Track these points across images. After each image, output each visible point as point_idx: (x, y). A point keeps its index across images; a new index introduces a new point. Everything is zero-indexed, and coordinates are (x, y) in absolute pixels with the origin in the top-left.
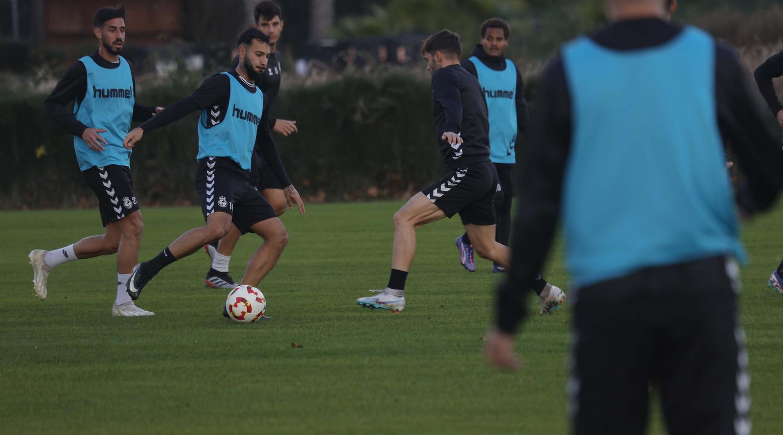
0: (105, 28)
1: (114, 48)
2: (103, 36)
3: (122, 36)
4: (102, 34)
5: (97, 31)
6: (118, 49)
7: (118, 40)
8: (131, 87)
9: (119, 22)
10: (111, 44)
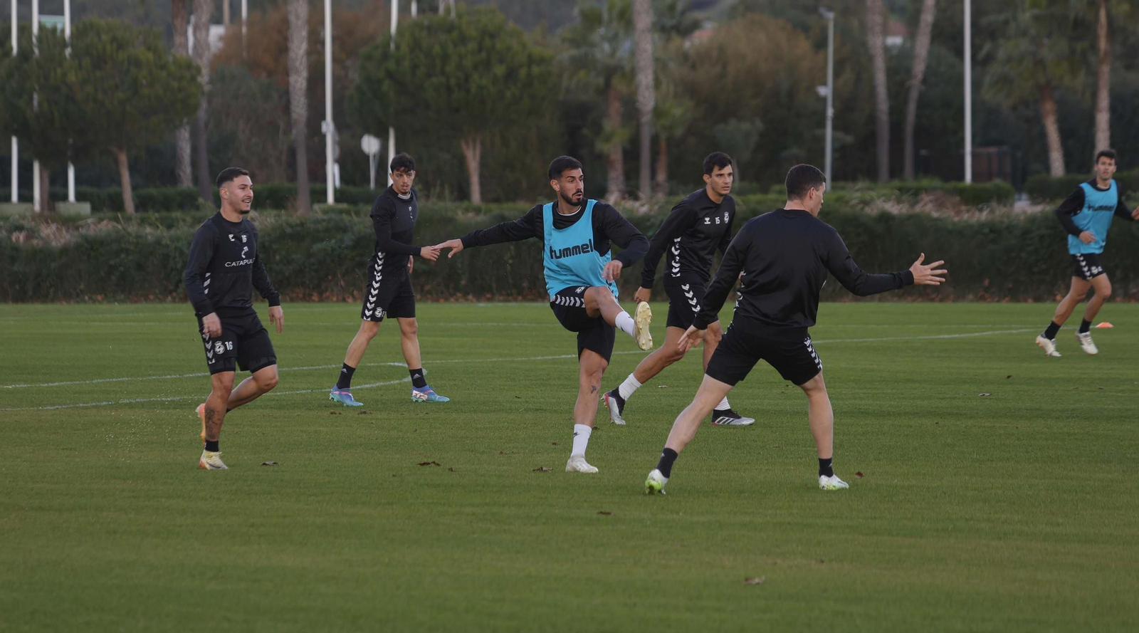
0: (563, 179)
1: (575, 199)
2: (561, 188)
3: (581, 185)
4: (560, 186)
5: (554, 183)
6: (579, 199)
7: (579, 191)
8: (590, 240)
9: (578, 173)
10: (570, 196)
